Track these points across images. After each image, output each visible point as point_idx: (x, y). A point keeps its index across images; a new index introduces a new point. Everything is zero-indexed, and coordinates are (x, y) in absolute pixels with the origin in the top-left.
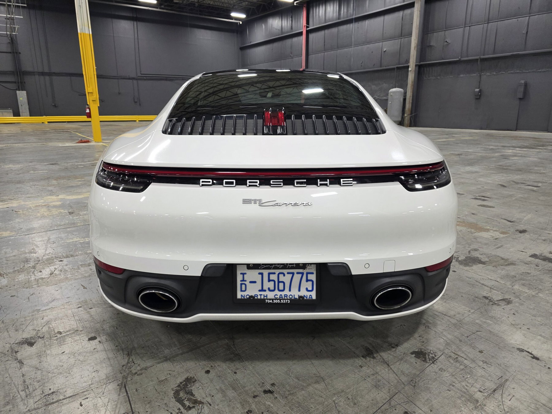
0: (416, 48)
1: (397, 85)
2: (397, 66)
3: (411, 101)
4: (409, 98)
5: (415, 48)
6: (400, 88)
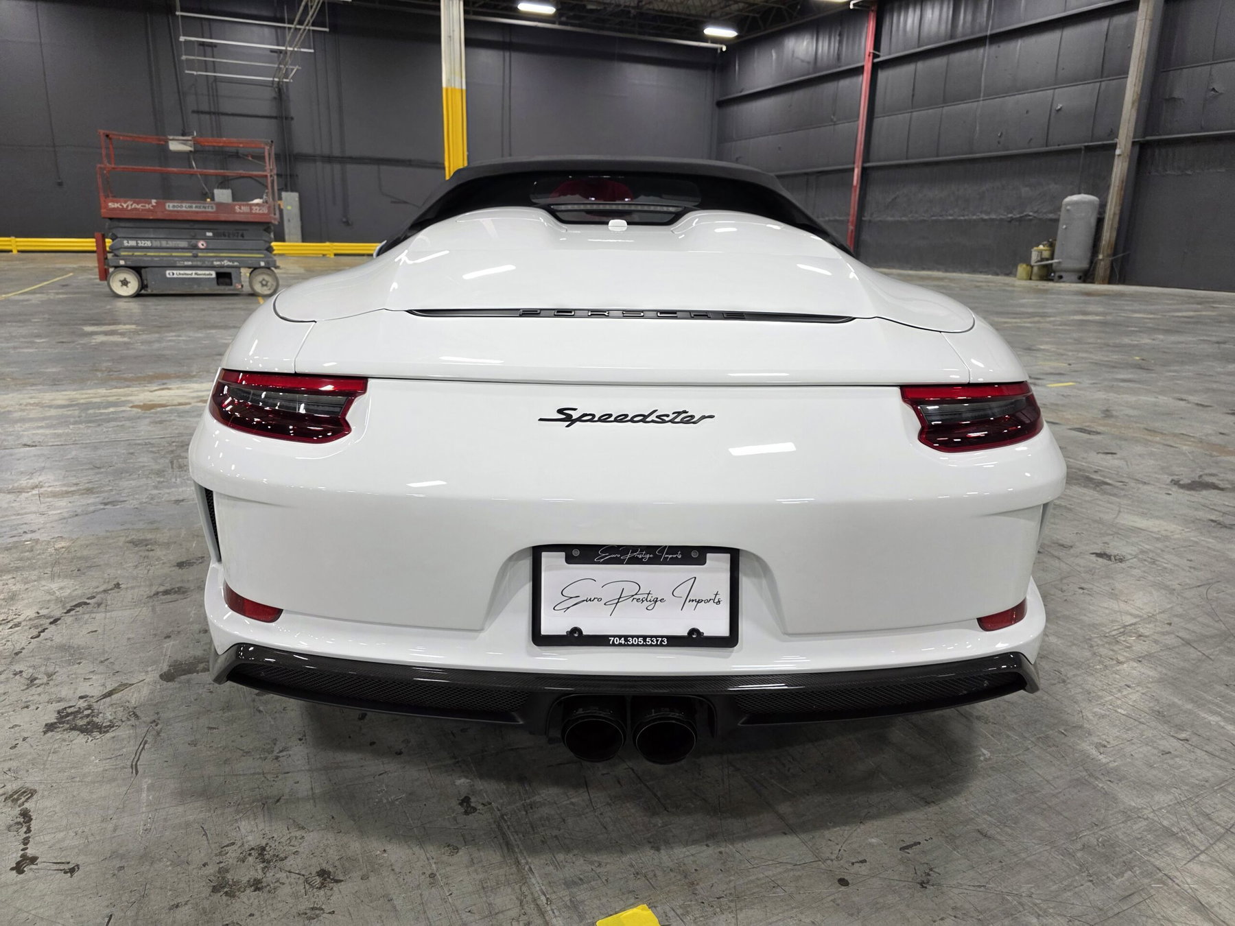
0: (1136, 104)
1: (1083, 187)
2: (1086, 144)
3: (1116, 225)
4: (1111, 217)
5: (1133, 103)
6: (1092, 194)
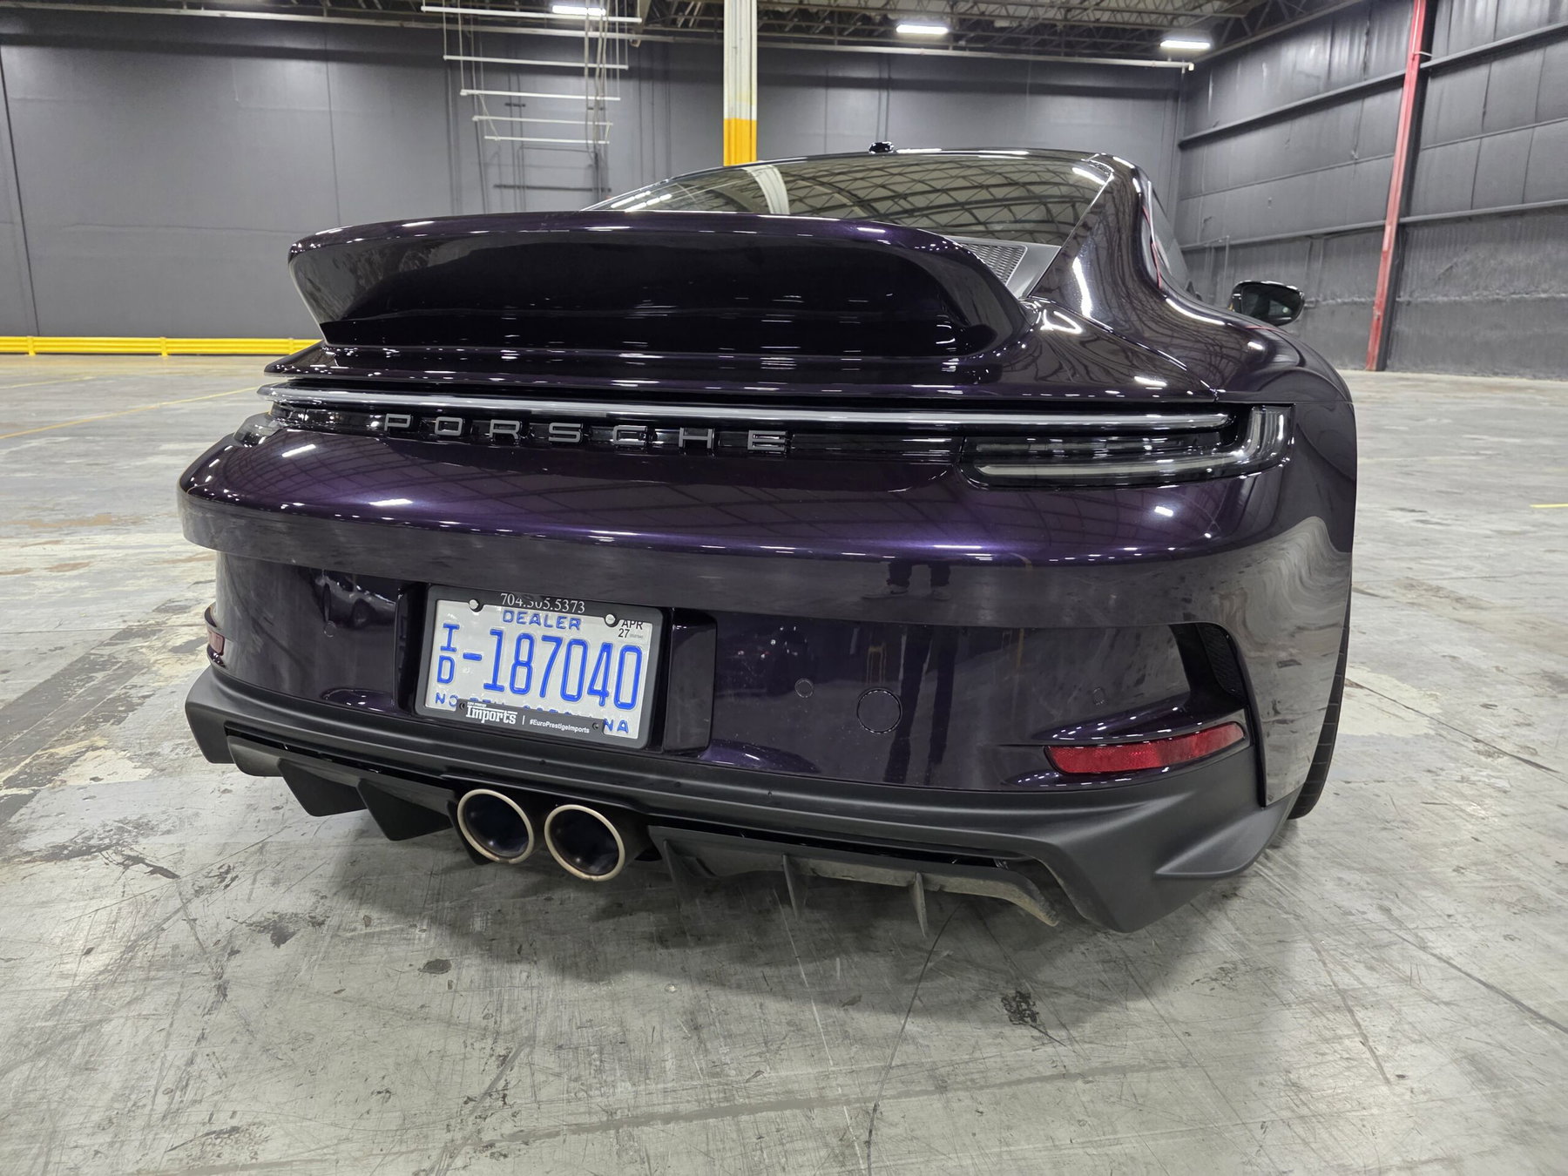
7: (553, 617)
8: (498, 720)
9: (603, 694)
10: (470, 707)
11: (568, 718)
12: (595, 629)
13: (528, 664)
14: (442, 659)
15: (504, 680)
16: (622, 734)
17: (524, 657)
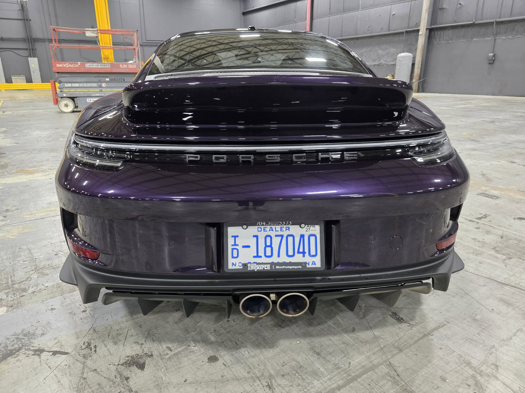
0: (428, 11)
1: (405, 49)
2: (406, 30)
3: (420, 66)
4: (418, 63)
6: (409, 53)
7: (278, 228)
8: (262, 269)
9: (304, 253)
10: (249, 266)
11: (291, 264)
12: (296, 230)
13: (271, 246)
14: (233, 249)
15: (261, 253)
16: (314, 266)
17: (268, 244)
